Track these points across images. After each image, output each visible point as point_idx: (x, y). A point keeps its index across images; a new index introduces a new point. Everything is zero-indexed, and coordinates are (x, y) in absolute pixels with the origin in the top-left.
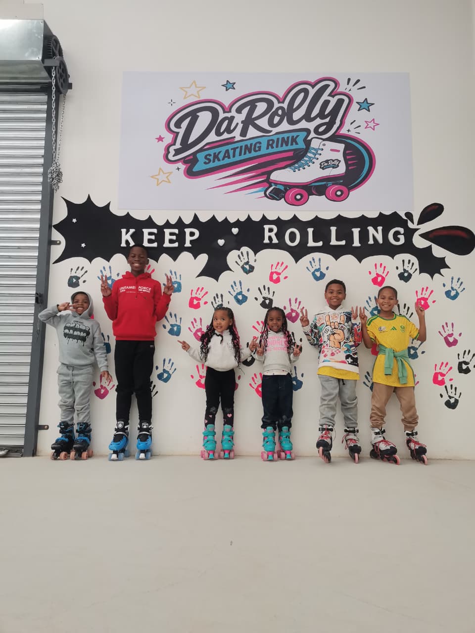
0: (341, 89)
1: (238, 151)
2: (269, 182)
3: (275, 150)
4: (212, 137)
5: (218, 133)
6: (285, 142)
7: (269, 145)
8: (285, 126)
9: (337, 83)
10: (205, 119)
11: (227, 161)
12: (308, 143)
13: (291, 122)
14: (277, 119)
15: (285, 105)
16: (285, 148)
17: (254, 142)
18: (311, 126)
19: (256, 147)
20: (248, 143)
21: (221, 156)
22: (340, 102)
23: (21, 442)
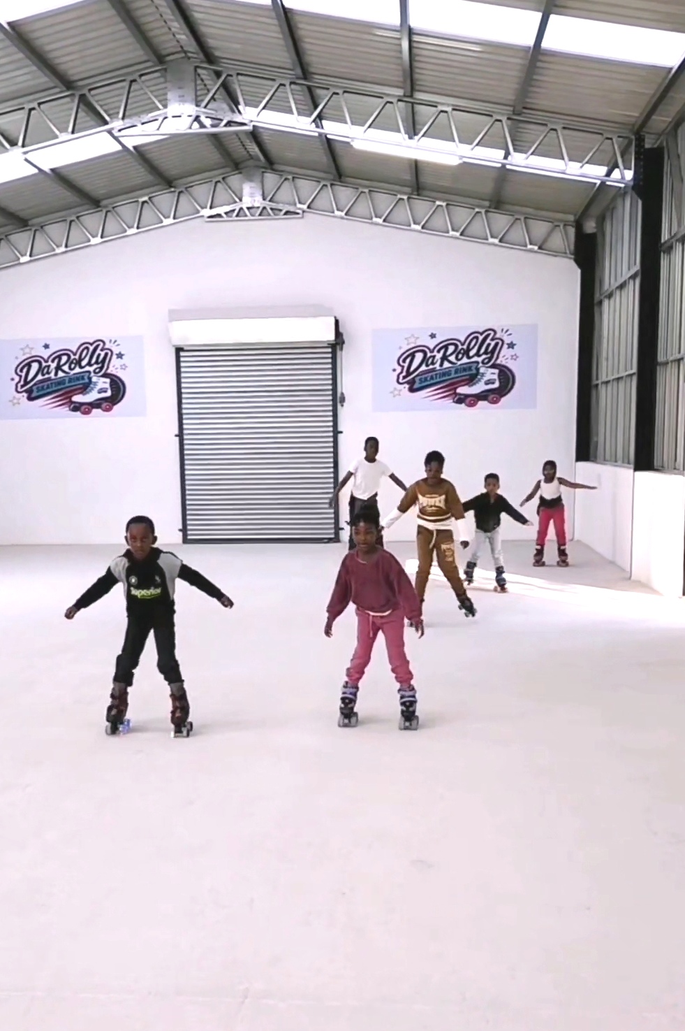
0: (498, 336)
1: (438, 376)
2: (456, 394)
3: (459, 375)
4: (423, 368)
5: (427, 365)
6: (465, 370)
7: (456, 372)
8: (465, 360)
9: (495, 332)
10: (419, 356)
11: (432, 382)
12: (478, 369)
13: (469, 357)
14: (460, 356)
15: (465, 347)
16: (464, 373)
17: (447, 370)
18: (480, 359)
19: (448, 373)
20: (444, 371)
21: (428, 379)
22: (497, 344)
23: (332, 536)
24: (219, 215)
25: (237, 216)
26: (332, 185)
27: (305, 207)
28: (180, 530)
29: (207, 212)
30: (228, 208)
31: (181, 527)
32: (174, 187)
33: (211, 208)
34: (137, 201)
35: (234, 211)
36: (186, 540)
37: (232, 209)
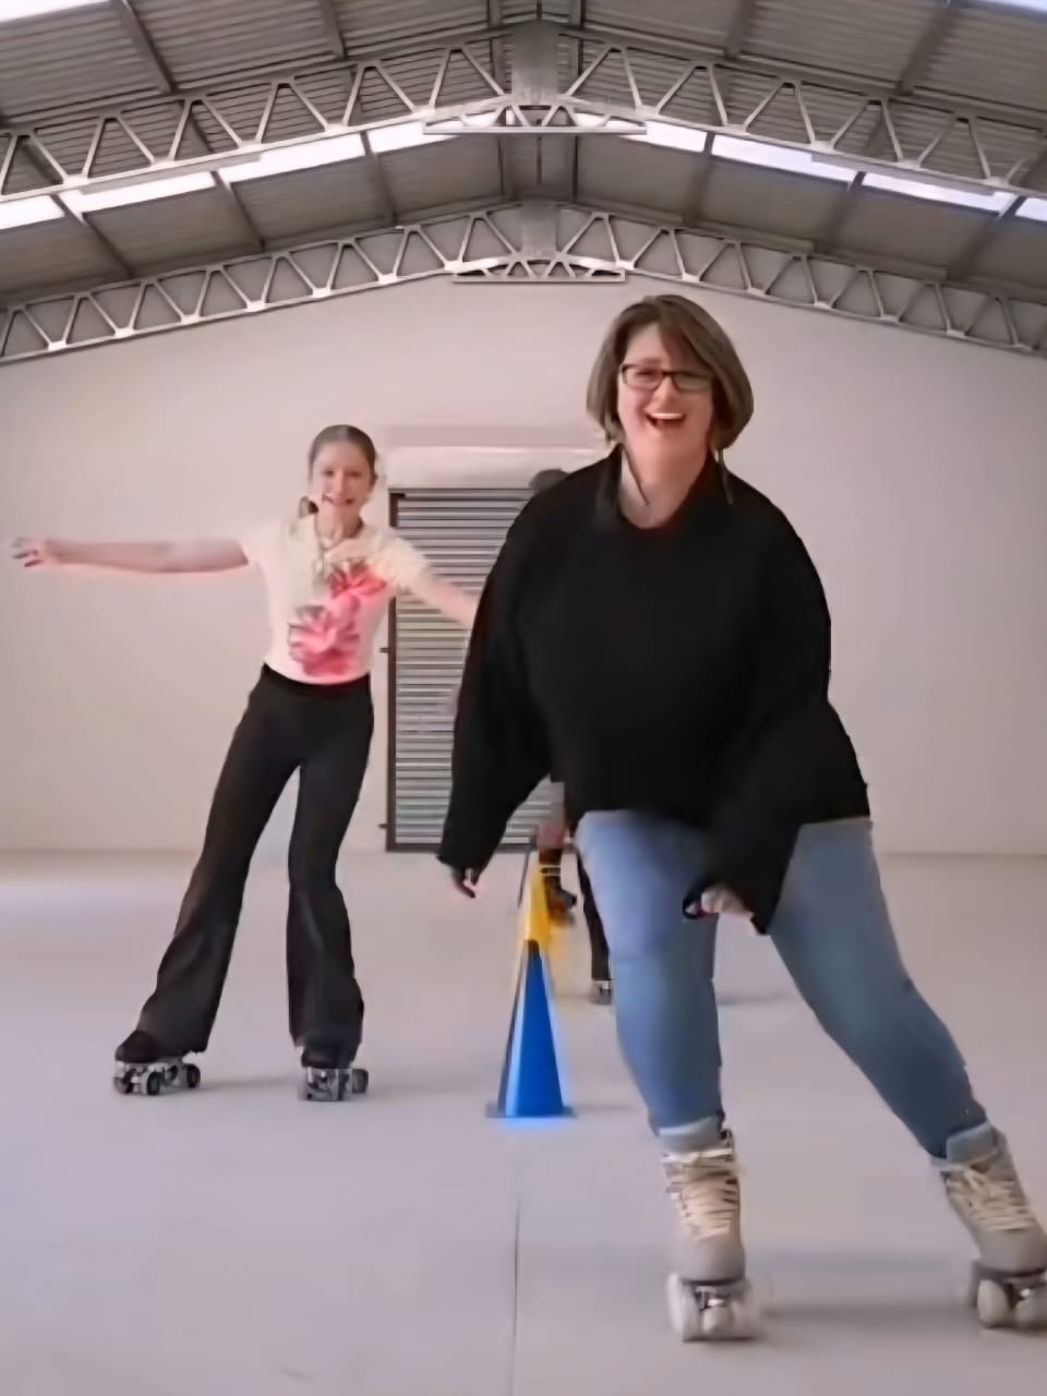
24: (478, 273)
25: (510, 274)
26: (677, 231)
27: (629, 266)
28: (382, 826)
29: (455, 266)
30: (493, 262)
31: (384, 820)
32: (403, 223)
33: (465, 259)
34: (336, 244)
35: (503, 267)
36: (392, 846)
37: (502, 263)
